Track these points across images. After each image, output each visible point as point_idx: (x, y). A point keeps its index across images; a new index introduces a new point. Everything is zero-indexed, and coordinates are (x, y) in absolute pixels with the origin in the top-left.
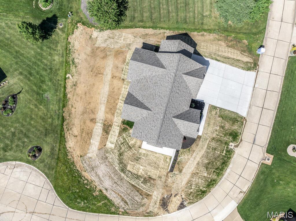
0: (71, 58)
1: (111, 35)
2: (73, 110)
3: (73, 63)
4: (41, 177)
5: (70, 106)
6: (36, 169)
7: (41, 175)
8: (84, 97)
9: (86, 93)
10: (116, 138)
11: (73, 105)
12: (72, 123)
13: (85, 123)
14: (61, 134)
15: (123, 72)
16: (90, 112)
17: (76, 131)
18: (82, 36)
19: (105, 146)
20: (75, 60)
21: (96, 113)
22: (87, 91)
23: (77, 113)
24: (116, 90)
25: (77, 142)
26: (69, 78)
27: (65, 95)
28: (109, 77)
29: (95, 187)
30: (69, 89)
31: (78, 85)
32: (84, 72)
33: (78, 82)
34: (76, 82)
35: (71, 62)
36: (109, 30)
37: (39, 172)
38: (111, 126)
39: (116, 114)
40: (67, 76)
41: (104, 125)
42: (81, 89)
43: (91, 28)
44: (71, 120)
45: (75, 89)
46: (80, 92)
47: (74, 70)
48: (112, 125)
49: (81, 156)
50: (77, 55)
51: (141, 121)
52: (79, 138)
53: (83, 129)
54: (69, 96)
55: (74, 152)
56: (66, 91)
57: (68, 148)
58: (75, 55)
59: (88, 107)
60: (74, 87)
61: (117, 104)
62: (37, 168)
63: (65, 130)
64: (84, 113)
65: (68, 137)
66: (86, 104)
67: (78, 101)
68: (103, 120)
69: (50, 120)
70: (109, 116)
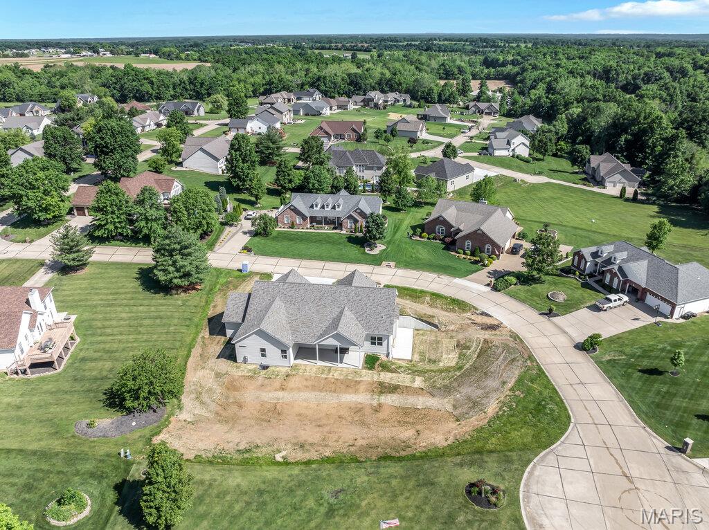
0: (236, 456)
1: (193, 396)
2: (360, 443)
3: (247, 451)
4: (536, 473)
5: (352, 449)
6: (522, 485)
7: (531, 473)
8: (326, 429)
9: (319, 426)
10: (403, 375)
11: (347, 444)
12: (390, 442)
13: (384, 421)
14: (422, 458)
15: (272, 377)
16: (359, 414)
17: (407, 434)
18: (184, 437)
19: (422, 389)
20: (242, 447)
21: (360, 406)
22: (314, 424)
23: (365, 435)
24: (309, 383)
25: (430, 429)
26: (284, 458)
27: (329, 460)
28: (280, 394)
29: (508, 397)
30: (313, 455)
31: (301, 440)
32: (271, 433)
33: (293, 441)
34: (294, 444)
35: (246, 455)
36: (182, 397)
37: (528, 479)
38: (381, 384)
39: (358, 379)
40: (281, 460)
41: (382, 392)
42: (310, 434)
43: (170, 423)
44: (386, 443)
45: (311, 445)
46: (318, 435)
47: (264, 450)
48: (380, 382)
49: (458, 420)
50: (231, 444)
51: (363, 322)
52: (419, 427)
53: (399, 422)
54: (328, 454)
55: (454, 432)
56: (317, 460)
57: (449, 442)
58: (230, 447)
59: (349, 419)
60: (307, 447)
61: (337, 379)
62: (520, 483)
63: (409, 452)
64: (363, 423)
65: (424, 444)
66: (344, 422)
67: (339, 437)
68: (372, 395)
69: (394, 482)
70: (362, 387)
